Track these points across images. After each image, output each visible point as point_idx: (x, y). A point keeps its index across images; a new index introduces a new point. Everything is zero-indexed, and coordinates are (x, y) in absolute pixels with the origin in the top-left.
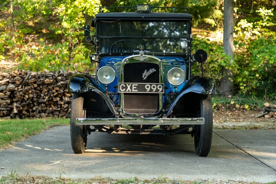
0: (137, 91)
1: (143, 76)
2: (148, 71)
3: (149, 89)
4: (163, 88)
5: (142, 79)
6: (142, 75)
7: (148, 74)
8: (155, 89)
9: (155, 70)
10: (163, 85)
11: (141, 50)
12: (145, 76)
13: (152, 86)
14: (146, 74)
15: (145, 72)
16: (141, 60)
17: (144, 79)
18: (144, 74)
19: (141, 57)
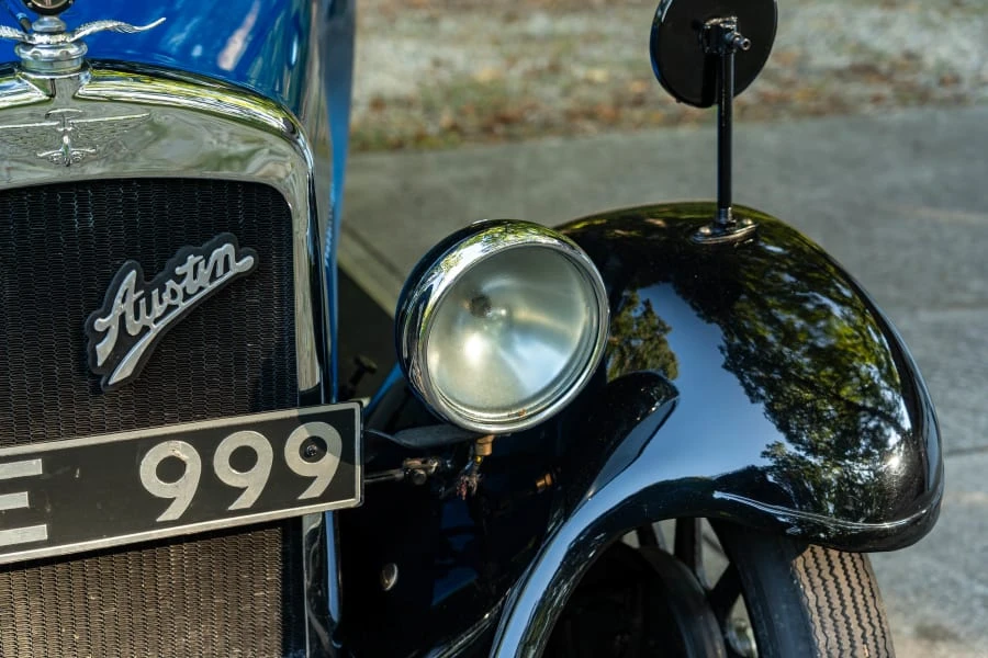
0: (39, 532)
1: (104, 349)
2: (151, 280)
3: (183, 493)
4: (347, 457)
5: (92, 377)
6: (85, 339)
7: (158, 309)
8: (253, 483)
9: (248, 262)
10: (342, 422)
11: (49, 22)
12: (125, 342)
13: (225, 449)
14: (130, 317)
15: (120, 294)
16: (56, 154)
17: (116, 377)
18: (104, 318)
19: (52, 121)
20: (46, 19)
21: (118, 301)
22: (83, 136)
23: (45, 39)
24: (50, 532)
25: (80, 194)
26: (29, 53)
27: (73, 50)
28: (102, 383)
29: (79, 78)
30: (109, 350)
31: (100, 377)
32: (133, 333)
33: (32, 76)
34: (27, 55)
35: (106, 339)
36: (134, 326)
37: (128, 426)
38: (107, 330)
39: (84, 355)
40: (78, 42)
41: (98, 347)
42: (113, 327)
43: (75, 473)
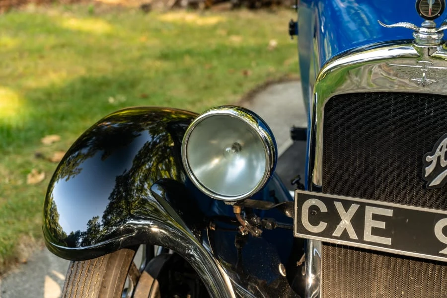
11: (428, 23)
12: (438, 169)
14: (442, 158)
15: (440, 147)
16: (419, 80)
17: (433, 183)
18: (431, 156)
19: (419, 65)
20: (427, 21)
21: (438, 150)
22: (432, 74)
23: (426, 30)
24: (392, 242)
25: (429, 100)
26: (416, 35)
27: (435, 36)
28: (427, 185)
29: (436, 48)
30: (431, 171)
31: (427, 182)
32: (443, 166)
33: (416, 46)
34: (415, 35)
35: (430, 166)
36: (444, 163)
37: (437, 207)
38: (432, 161)
39: (421, 171)
40: (439, 33)
41: (426, 168)
42: (434, 161)
43: (406, 220)
